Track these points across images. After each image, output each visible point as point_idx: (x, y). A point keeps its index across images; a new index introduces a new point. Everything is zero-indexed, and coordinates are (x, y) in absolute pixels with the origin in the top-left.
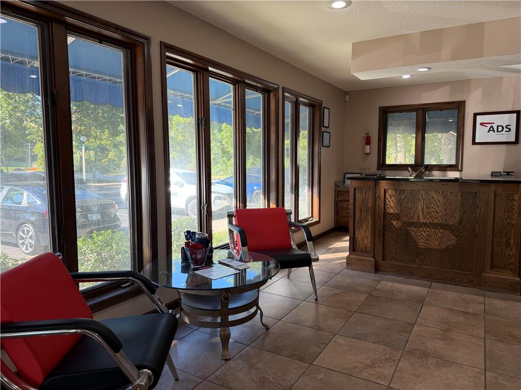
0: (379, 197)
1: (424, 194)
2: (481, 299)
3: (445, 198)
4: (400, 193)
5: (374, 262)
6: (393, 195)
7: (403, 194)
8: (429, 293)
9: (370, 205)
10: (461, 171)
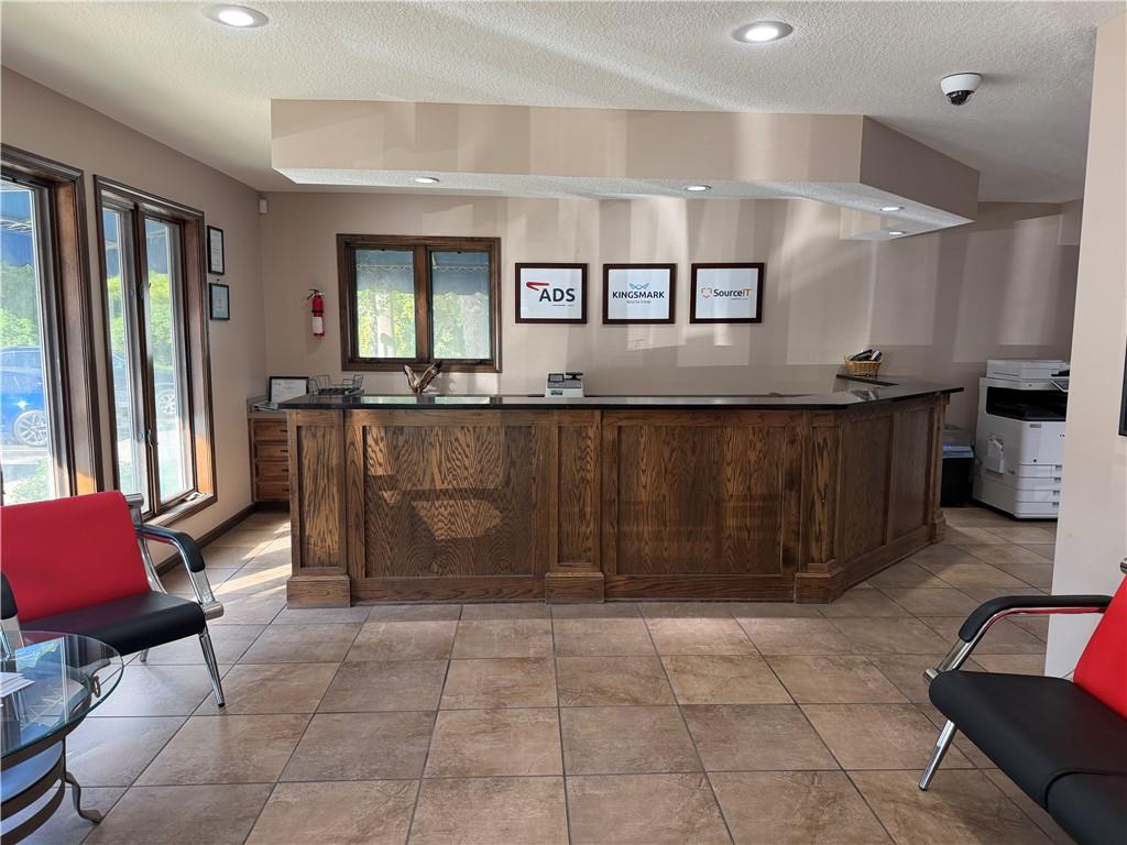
0: (353, 444)
1: (440, 434)
2: (545, 624)
3: (478, 438)
4: (394, 433)
5: (348, 583)
6: (382, 439)
7: (402, 434)
8: (460, 631)
9: (334, 461)
10: (500, 371)
